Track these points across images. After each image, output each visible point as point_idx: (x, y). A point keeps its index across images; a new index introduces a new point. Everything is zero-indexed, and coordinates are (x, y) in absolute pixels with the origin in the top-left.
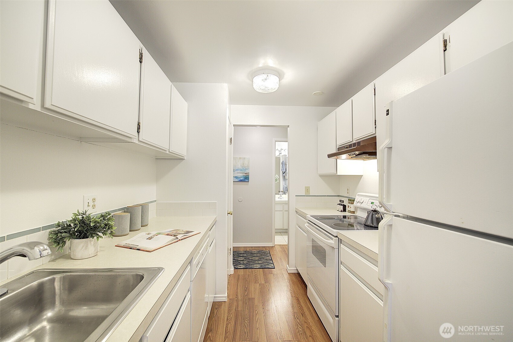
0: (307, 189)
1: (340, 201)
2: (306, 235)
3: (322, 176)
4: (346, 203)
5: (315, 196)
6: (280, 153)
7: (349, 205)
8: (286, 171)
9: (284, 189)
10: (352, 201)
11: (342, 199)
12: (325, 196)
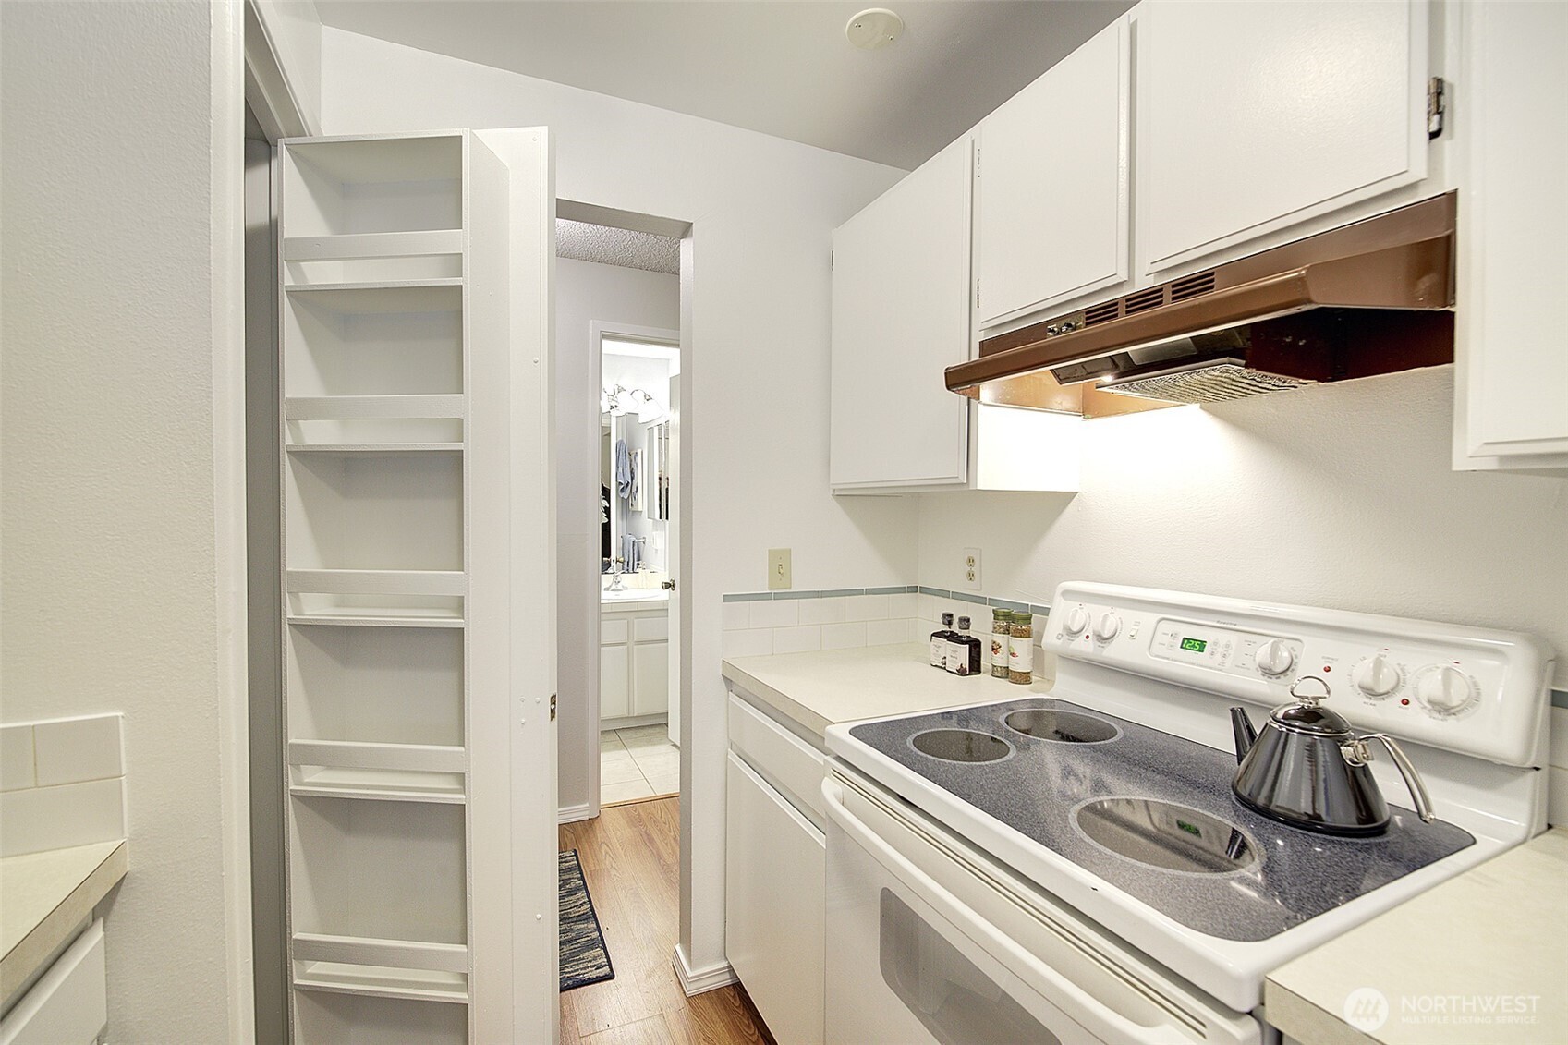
0: (780, 563)
1: (948, 618)
2: (821, 840)
3: (850, 498)
4: (982, 628)
5: (815, 594)
6: (614, 404)
7: (1000, 639)
8: (632, 478)
9: (626, 551)
10: (1016, 621)
11: (959, 610)
12: (859, 592)
